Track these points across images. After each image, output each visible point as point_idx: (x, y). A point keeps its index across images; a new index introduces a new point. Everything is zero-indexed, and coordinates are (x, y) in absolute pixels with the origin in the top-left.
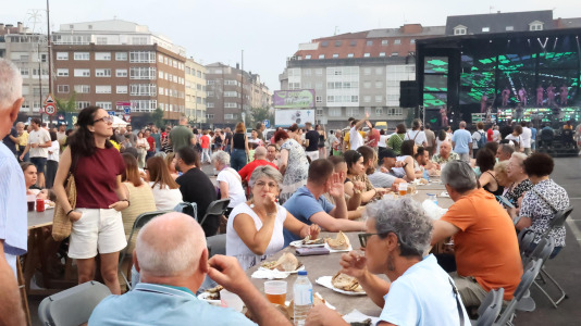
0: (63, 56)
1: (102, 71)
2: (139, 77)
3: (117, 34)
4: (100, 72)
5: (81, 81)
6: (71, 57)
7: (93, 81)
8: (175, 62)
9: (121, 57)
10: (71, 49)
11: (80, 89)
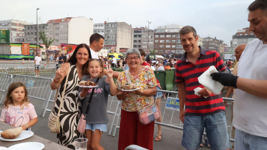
0: (157, 36)
2: (179, 42)
3: (173, 29)
4: (167, 41)
5: (162, 44)
6: (159, 36)
7: (165, 44)
9: (174, 36)
10: (159, 34)
11: (161, 46)
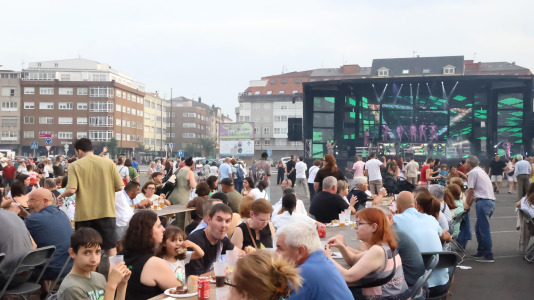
0: (29, 91)
1: (65, 104)
2: (98, 110)
3: (79, 71)
4: (62, 105)
5: (45, 113)
6: (37, 91)
7: (56, 113)
8: (134, 97)
9: (82, 92)
10: (37, 85)
11: (44, 120)
